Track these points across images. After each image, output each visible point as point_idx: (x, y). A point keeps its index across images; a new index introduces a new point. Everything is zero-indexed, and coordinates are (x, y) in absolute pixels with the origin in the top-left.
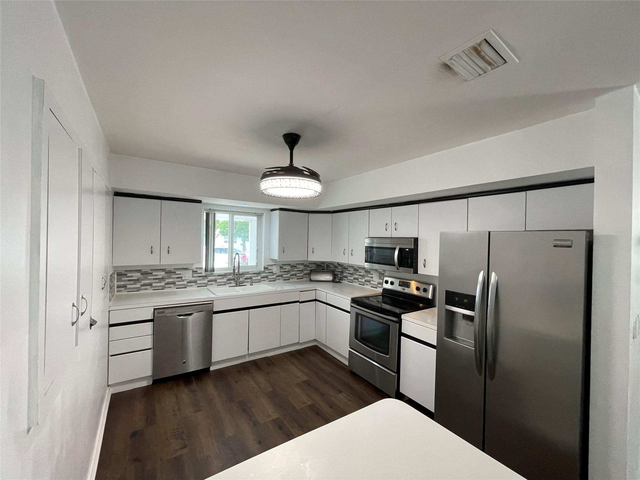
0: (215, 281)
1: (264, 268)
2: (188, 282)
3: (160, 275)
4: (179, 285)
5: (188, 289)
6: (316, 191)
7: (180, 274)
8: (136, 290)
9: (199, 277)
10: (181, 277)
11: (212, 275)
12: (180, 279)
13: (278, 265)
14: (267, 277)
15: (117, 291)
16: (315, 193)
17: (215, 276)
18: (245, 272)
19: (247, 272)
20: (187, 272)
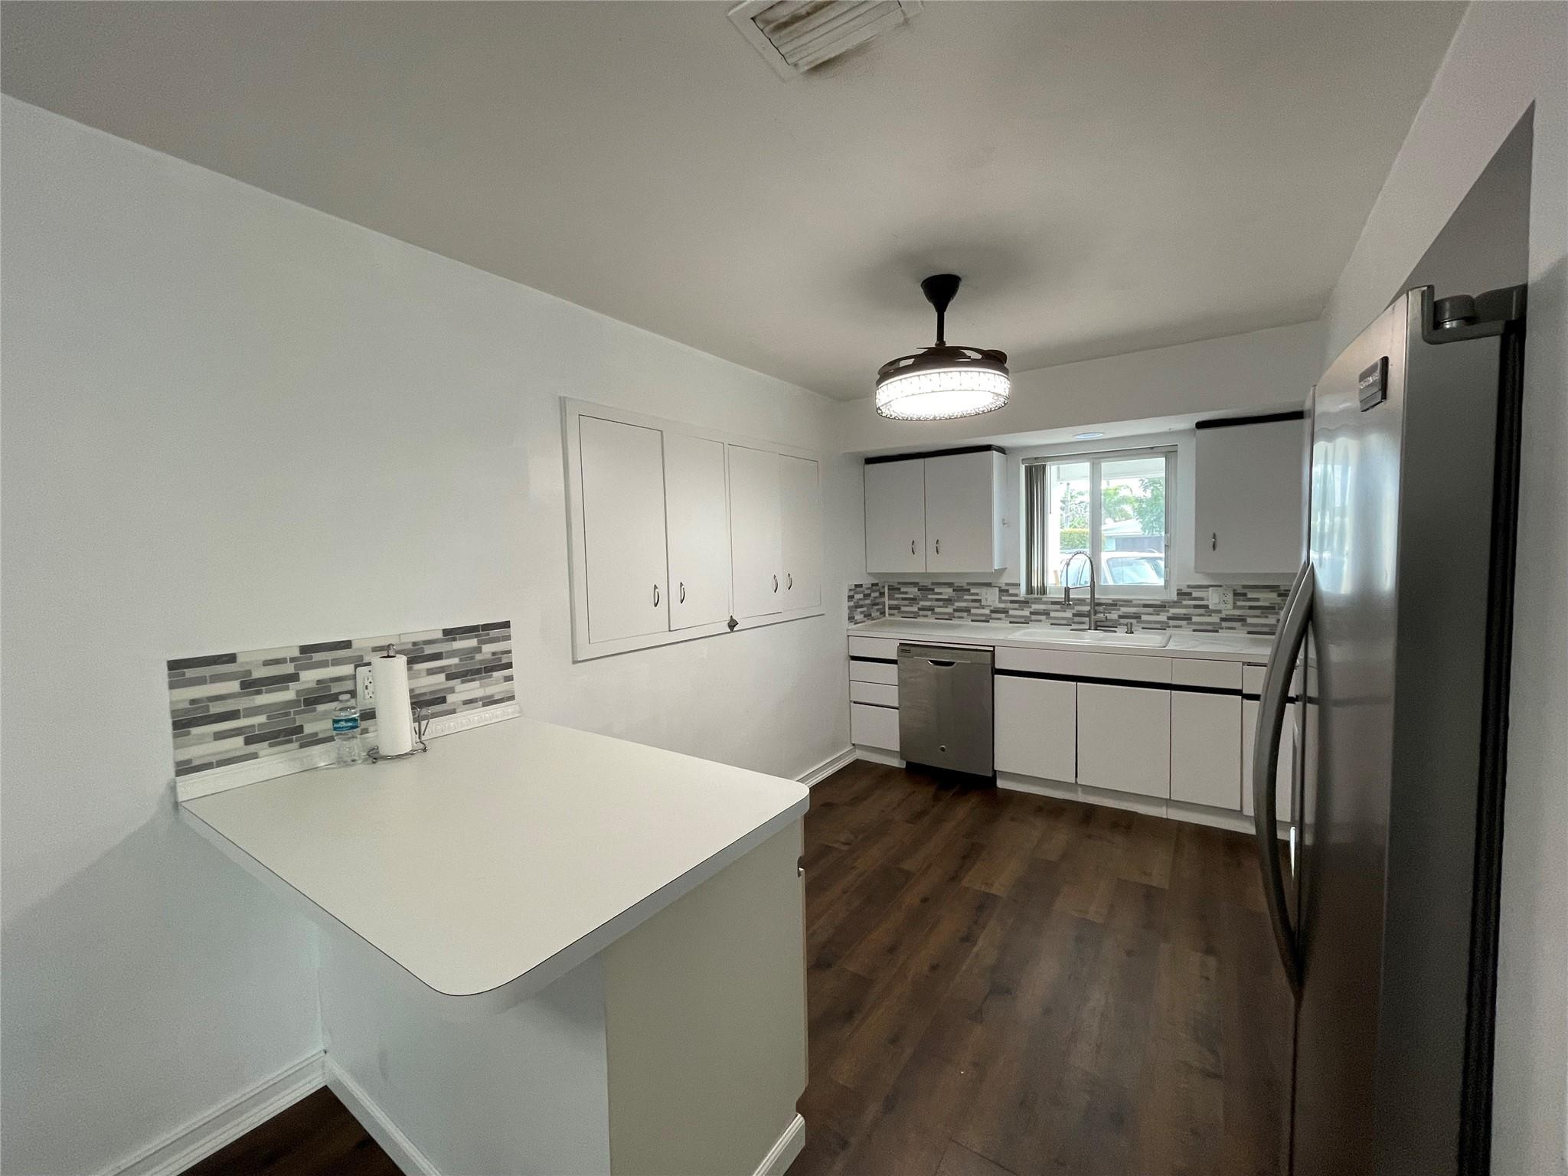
0: (1046, 613)
1: (1178, 594)
2: (992, 612)
3: (946, 593)
4: (977, 615)
5: (992, 624)
6: (998, 395)
7: (977, 594)
8: (912, 615)
9: (1012, 602)
10: (980, 601)
11: (1038, 601)
12: (977, 604)
13: (1228, 586)
14: (1187, 618)
15: (890, 615)
16: (996, 398)
17: (1046, 603)
18: (1120, 600)
19: (1125, 601)
20: (990, 590)
